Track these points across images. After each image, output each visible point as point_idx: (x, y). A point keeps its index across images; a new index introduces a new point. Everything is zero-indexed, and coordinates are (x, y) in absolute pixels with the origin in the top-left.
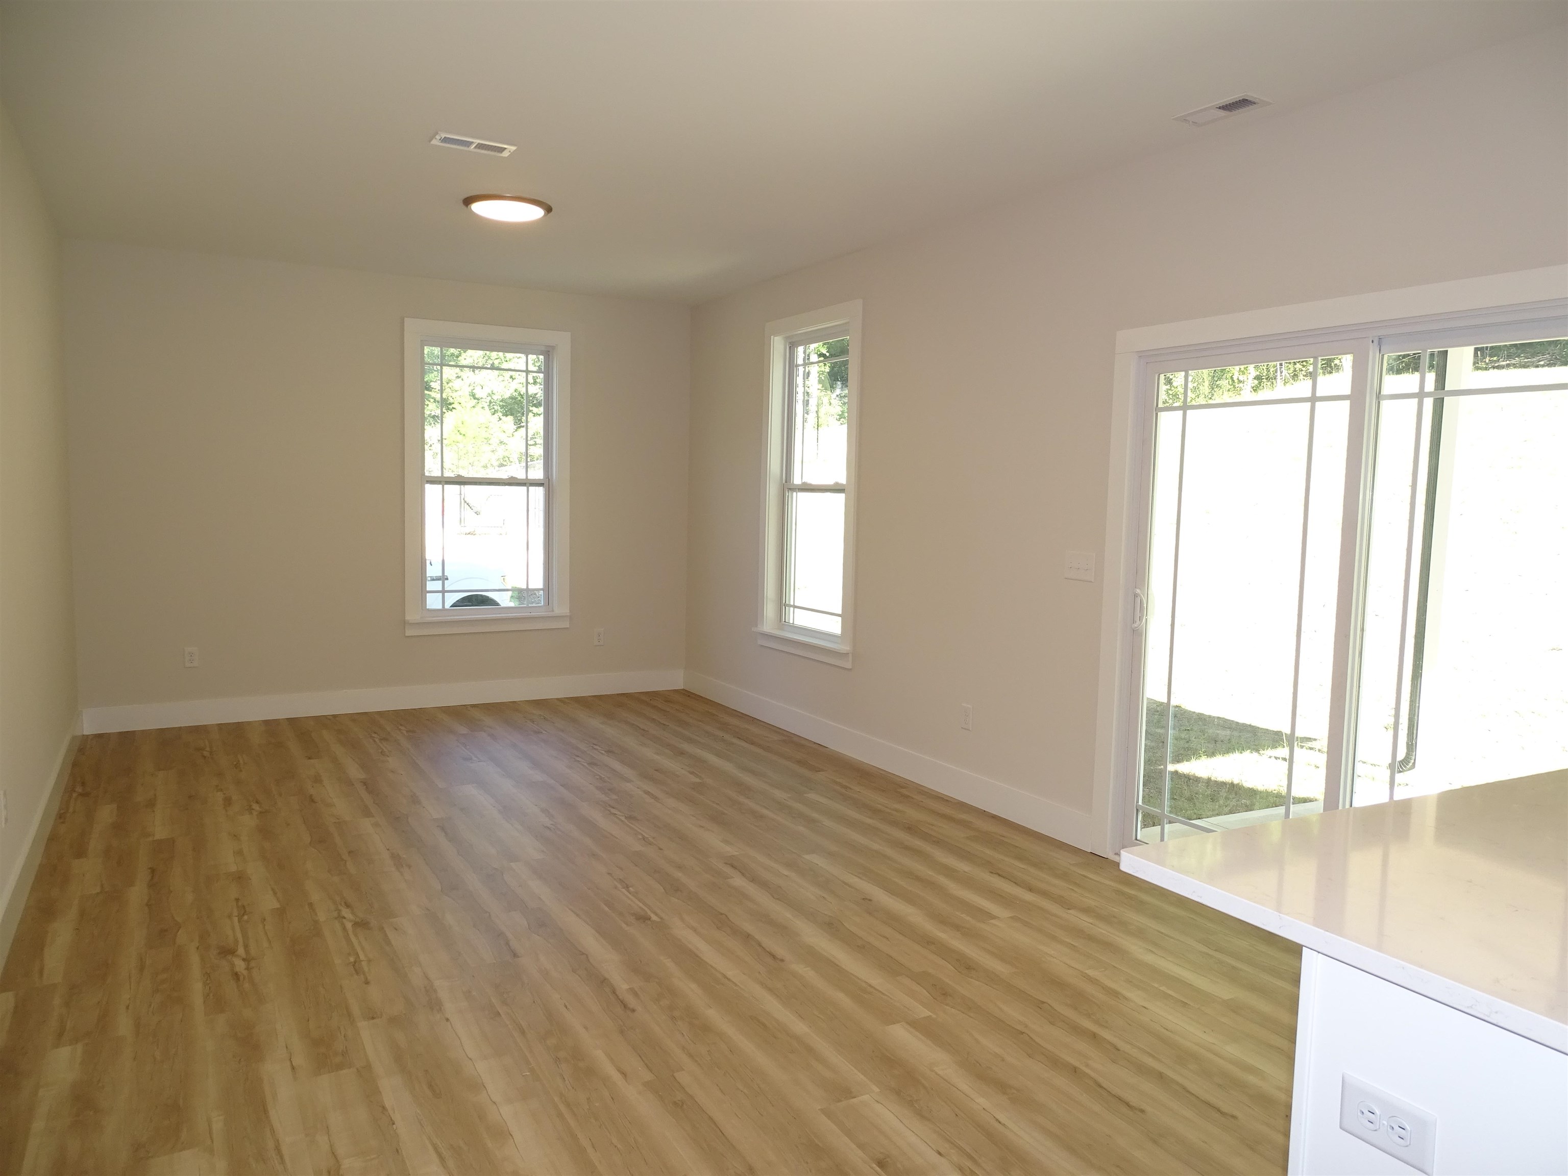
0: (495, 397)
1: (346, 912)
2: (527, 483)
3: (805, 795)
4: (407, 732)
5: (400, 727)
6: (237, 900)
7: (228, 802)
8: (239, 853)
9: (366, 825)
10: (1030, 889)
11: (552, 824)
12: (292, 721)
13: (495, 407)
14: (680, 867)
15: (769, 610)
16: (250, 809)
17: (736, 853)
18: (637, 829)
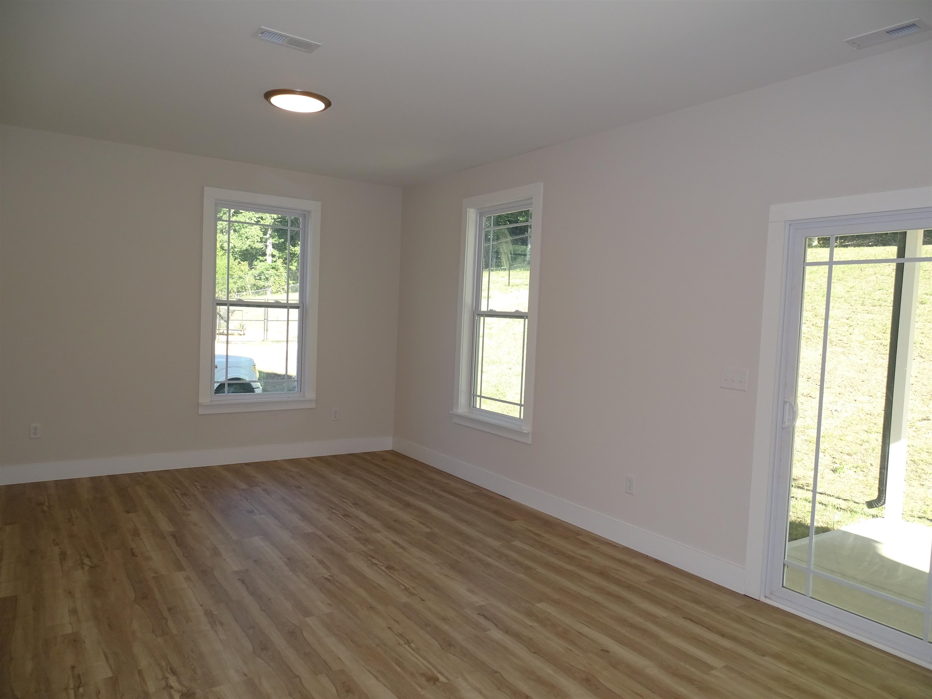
0: (236, 250)
1: (173, 681)
2: (287, 306)
3: (512, 543)
4: (201, 487)
5: (196, 483)
6: (73, 668)
7: (63, 556)
8: (74, 612)
9: (179, 578)
10: (723, 635)
11: (330, 576)
12: (113, 478)
13: (236, 255)
14: (444, 619)
15: (463, 399)
16: (82, 564)
17: (484, 603)
18: (398, 579)
